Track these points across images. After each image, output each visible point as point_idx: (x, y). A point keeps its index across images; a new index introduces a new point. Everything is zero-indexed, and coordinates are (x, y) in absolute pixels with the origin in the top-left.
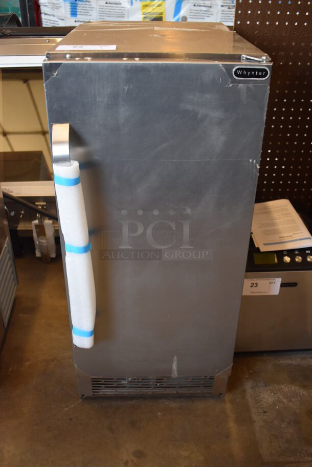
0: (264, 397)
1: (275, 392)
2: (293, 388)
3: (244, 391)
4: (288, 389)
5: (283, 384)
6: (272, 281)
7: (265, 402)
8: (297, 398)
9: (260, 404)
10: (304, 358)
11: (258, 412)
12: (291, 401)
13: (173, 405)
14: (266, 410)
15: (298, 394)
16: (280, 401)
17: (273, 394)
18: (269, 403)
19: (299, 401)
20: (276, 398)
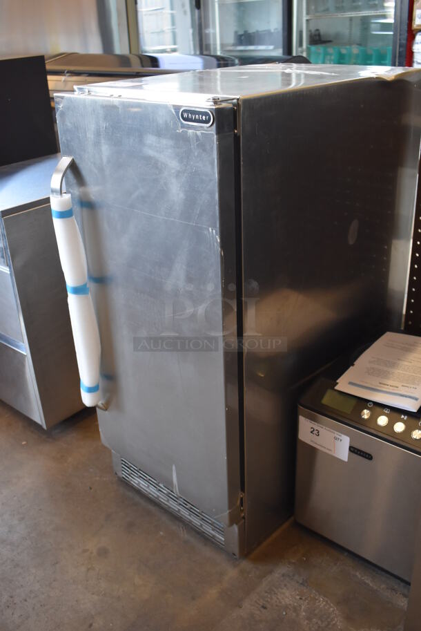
0: (284, 594)
1: (304, 598)
2: (332, 609)
3: (271, 572)
4: (325, 605)
5: (325, 596)
6: (338, 437)
7: (278, 599)
8: (322, 621)
9: (269, 596)
10: (393, 589)
11: (256, 602)
12: (309, 619)
13: (185, 535)
14: (268, 606)
15: (329, 620)
16: (295, 610)
17: (298, 597)
18: (280, 602)
19: (319, 627)
20: (295, 604)
